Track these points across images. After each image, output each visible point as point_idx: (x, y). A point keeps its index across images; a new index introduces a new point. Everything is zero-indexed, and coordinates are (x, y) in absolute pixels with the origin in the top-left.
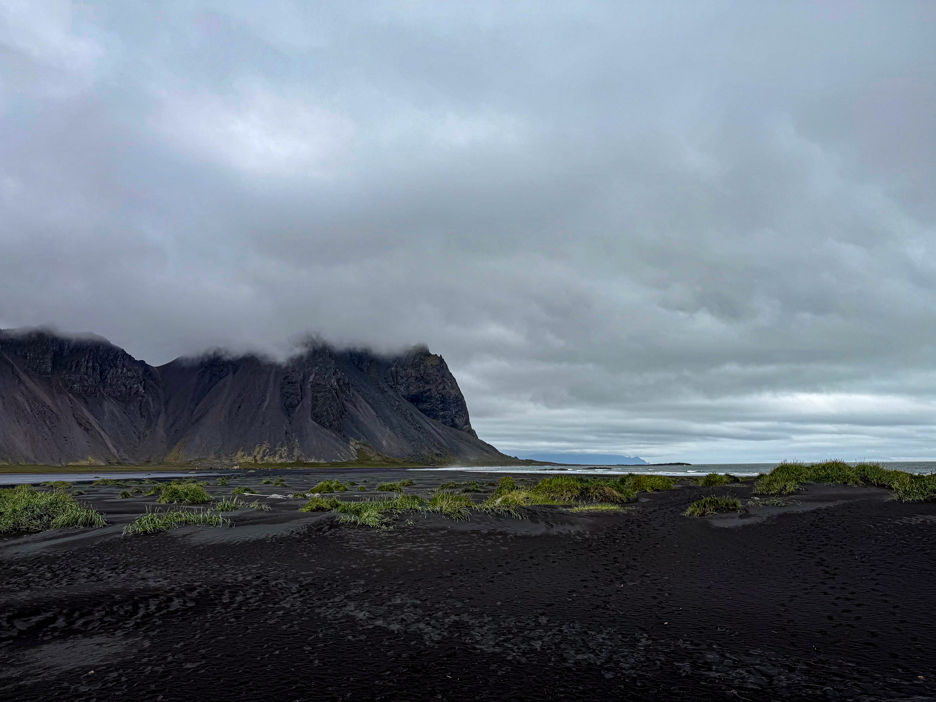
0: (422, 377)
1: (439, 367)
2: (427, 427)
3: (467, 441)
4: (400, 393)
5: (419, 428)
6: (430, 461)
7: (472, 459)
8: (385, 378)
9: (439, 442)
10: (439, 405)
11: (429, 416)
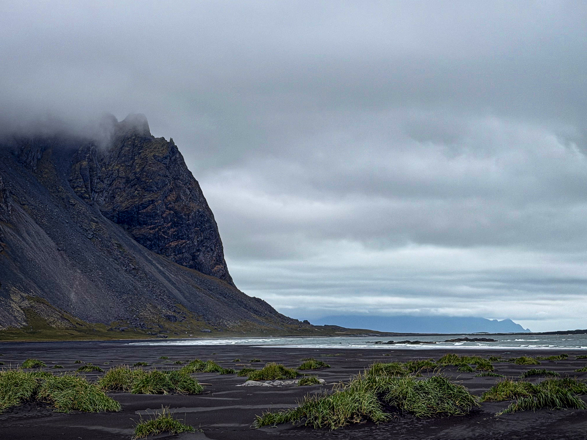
0: (138, 179)
1: (168, 160)
2: (148, 268)
3: (221, 294)
4: (98, 208)
5: (135, 271)
6: (156, 329)
7: (230, 324)
8: (70, 181)
9: (170, 296)
10: (169, 228)
11: (150, 248)
